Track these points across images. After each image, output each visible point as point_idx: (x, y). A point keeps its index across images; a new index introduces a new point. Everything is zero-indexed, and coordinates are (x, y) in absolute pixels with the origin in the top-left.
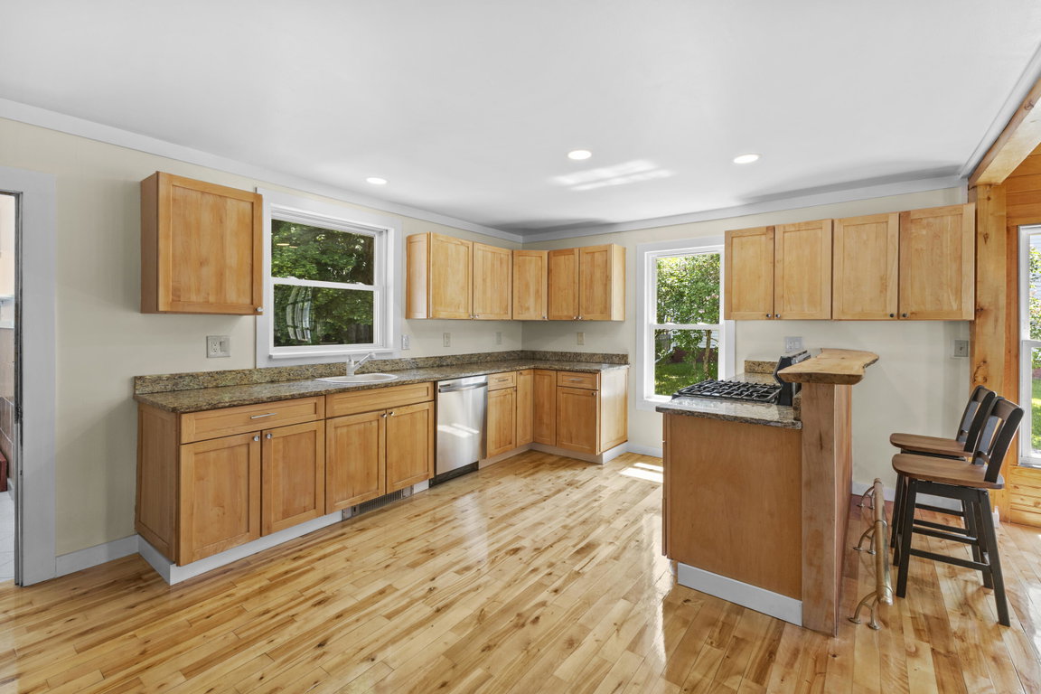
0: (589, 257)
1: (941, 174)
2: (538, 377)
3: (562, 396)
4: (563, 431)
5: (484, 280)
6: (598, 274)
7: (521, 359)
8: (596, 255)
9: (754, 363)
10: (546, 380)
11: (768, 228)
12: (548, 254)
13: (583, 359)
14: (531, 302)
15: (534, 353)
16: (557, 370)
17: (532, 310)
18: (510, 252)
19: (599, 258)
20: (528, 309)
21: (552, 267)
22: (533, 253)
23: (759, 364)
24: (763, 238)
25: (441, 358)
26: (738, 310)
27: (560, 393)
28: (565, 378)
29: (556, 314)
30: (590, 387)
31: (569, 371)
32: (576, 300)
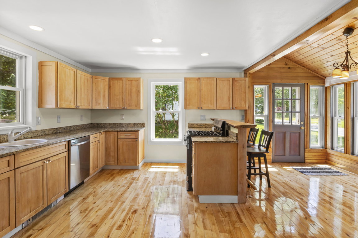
0: (130, 82)
2: (107, 135)
3: (120, 143)
4: (121, 158)
5: (81, 89)
6: (134, 90)
7: (91, 127)
8: (133, 81)
9: (191, 124)
10: (112, 136)
11: (198, 78)
12: (109, 79)
13: (124, 126)
14: (101, 101)
15: (98, 124)
16: (118, 131)
17: (101, 104)
18: (91, 76)
19: (134, 83)
20: (100, 104)
21: (111, 85)
22: (102, 78)
23: (193, 124)
24: (197, 81)
25: (57, 129)
26: (189, 106)
27: (119, 141)
28: (122, 134)
29: (113, 106)
30: (134, 137)
31: (124, 131)
32: (124, 101)
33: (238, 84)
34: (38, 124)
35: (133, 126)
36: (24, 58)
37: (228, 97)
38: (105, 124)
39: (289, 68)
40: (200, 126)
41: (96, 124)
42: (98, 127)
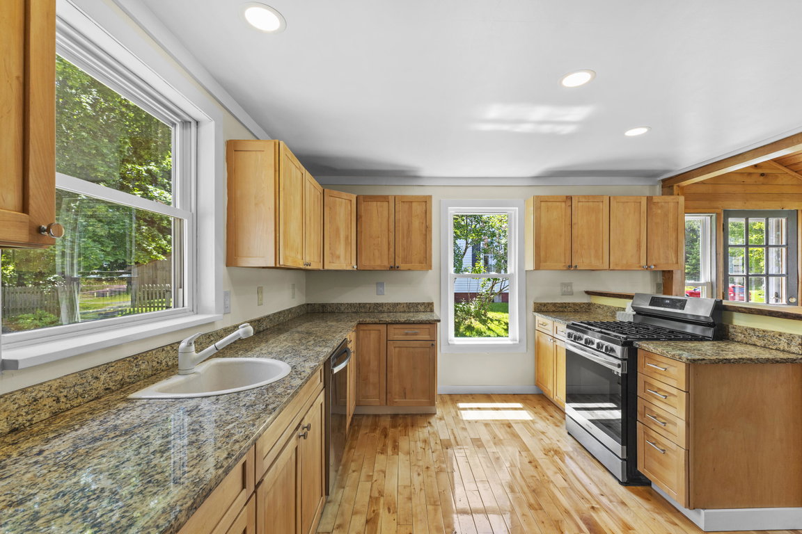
0: (406, 206)
1: (648, 175)
2: (361, 332)
3: (393, 351)
6: (416, 223)
7: (307, 312)
8: (414, 204)
9: (541, 304)
10: (373, 335)
11: (567, 197)
12: (357, 198)
14: (341, 250)
15: (323, 306)
16: (387, 324)
17: (342, 259)
18: (323, 190)
19: (417, 209)
20: (339, 257)
21: (362, 212)
22: (344, 195)
23: (545, 305)
24: (563, 204)
26: (545, 261)
27: (391, 348)
28: (397, 331)
29: (366, 263)
30: (427, 337)
31: (404, 323)
32: (392, 250)
33: (659, 211)
34: (227, 311)
35: (406, 309)
36: (193, 124)
37: (637, 241)
38: (341, 304)
39: (762, 175)
40: (561, 309)
41: (320, 304)
42: (323, 312)
